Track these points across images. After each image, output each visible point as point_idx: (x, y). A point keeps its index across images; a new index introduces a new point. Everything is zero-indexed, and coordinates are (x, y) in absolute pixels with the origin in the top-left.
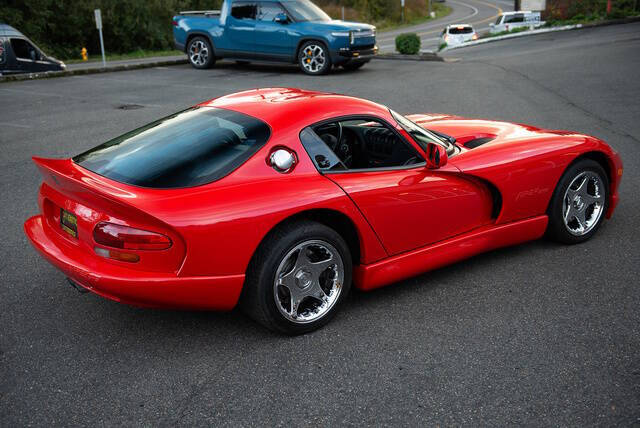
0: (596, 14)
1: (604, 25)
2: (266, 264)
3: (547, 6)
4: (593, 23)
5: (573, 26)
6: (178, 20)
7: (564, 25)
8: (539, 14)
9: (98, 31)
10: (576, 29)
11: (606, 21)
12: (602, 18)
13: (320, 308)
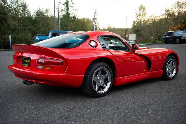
0: (149, 41)
1: (151, 44)
2: (90, 73)
3: (136, 39)
4: (149, 44)
5: (143, 44)
6: (36, 37)
7: (141, 44)
8: (134, 41)
9: (10, 41)
10: (144, 45)
11: (152, 43)
12: (150, 43)
13: (104, 89)
